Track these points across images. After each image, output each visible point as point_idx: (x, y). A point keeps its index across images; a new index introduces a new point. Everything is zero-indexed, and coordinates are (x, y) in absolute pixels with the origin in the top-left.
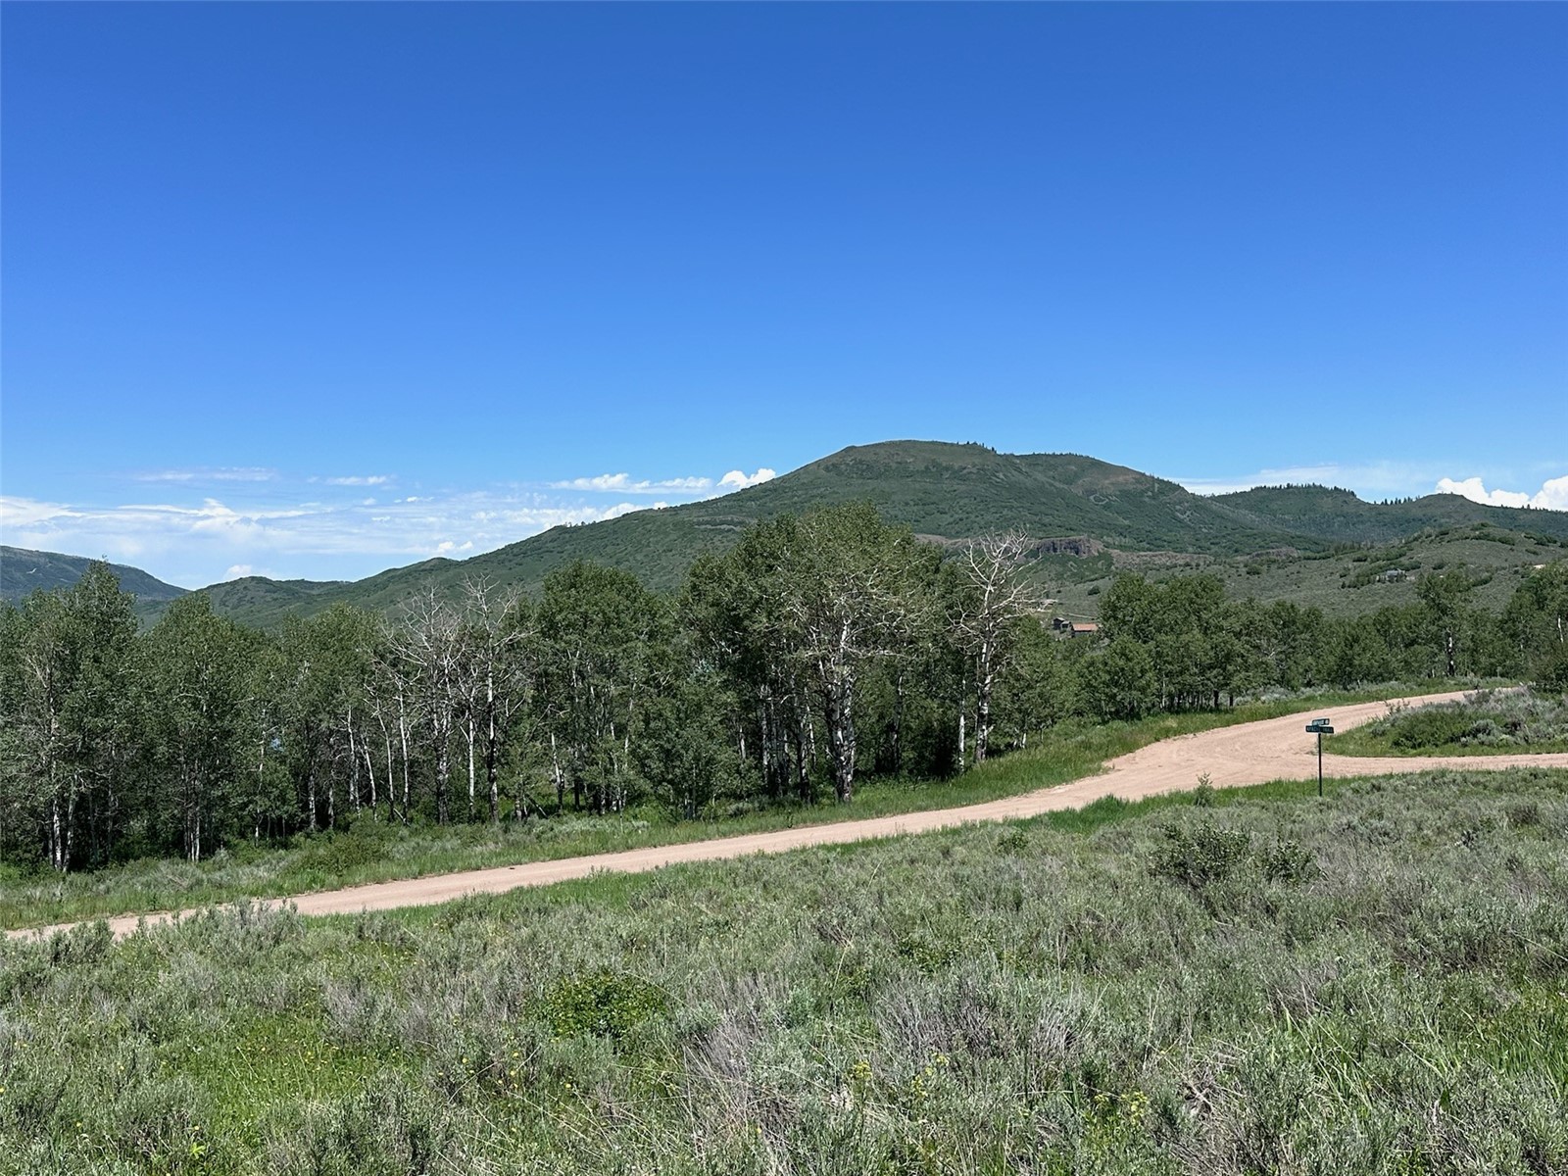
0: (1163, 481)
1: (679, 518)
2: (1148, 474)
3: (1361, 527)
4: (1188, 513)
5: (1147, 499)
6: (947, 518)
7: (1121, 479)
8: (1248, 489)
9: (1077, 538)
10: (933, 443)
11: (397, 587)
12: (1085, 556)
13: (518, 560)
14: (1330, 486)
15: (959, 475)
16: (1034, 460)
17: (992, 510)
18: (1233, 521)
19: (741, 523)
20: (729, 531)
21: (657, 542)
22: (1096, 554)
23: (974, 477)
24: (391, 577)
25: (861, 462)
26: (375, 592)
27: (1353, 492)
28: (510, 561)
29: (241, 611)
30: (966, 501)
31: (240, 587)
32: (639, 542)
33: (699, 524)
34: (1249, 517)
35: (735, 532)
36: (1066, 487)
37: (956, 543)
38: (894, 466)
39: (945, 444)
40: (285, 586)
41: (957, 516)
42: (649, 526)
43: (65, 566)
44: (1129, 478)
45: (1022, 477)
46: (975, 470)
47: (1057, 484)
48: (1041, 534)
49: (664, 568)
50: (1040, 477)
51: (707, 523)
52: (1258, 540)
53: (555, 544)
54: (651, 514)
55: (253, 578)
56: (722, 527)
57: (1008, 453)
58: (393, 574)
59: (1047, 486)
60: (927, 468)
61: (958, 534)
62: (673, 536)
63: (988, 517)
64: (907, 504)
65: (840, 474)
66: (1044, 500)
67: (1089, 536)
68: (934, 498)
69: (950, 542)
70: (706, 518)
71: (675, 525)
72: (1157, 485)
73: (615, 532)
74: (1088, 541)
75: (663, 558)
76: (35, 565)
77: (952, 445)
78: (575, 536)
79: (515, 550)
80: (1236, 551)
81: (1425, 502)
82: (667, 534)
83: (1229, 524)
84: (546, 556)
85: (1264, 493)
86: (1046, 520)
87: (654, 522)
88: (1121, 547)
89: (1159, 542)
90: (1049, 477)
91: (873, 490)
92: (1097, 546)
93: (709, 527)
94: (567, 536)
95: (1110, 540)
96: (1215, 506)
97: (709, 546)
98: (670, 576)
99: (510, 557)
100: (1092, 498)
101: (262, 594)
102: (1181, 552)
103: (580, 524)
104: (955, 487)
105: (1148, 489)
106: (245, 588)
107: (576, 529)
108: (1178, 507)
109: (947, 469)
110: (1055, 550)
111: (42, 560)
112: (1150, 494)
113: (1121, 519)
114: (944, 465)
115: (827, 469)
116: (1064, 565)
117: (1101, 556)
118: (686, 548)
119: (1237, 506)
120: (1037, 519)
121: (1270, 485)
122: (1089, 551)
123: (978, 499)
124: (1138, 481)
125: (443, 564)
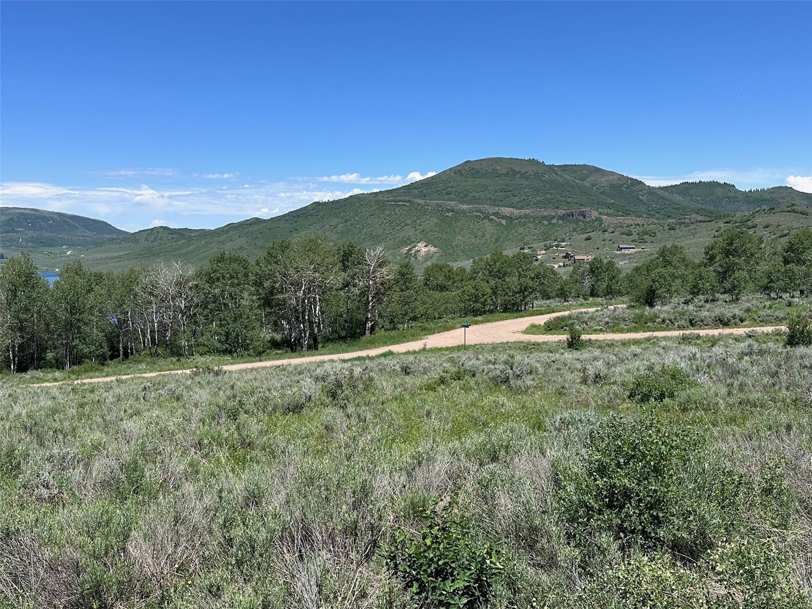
0: (633, 179)
1: (377, 198)
2: (625, 175)
3: (737, 204)
4: (646, 196)
5: (624, 189)
6: (517, 199)
7: (611, 178)
8: (678, 183)
9: (584, 210)
10: (511, 159)
11: (234, 233)
12: (588, 219)
13: (295, 219)
14: (722, 182)
15: (524, 176)
16: (565, 168)
17: (541, 195)
18: (670, 201)
19: (409, 201)
20: (403, 205)
21: (366, 211)
22: (594, 218)
23: (532, 177)
24: (231, 227)
25: (473, 169)
26: (223, 235)
27: (734, 186)
28: (291, 220)
29: (156, 243)
30: (527, 190)
31: (155, 231)
32: (357, 211)
33: (388, 201)
34: (678, 198)
35: (406, 206)
36: (581, 182)
37: (521, 212)
38: (490, 171)
39: (518, 159)
40: (178, 231)
41: (522, 198)
42: (362, 203)
43: (67, 219)
44: (615, 177)
45: (558, 177)
46: (533, 173)
47: (576, 181)
48: (565, 208)
49: (370, 224)
50: (568, 177)
51: (392, 201)
52: (681, 211)
53: (314, 211)
54: (363, 196)
55: (161, 227)
56: (400, 203)
57: (551, 164)
58: (232, 225)
59: (571, 182)
60: (507, 172)
61: (522, 208)
62: (374, 208)
63: (539, 198)
64: (496, 191)
65: (462, 175)
66: (569, 189)
67: (591, 209)
68: (511, 188)
69: (518, 211)
70: (391, 199)
71: (375, 202)
72: (629, 181)
73: (346, 205)
74: (590, 211)
75: (369, 219)
76: (52, 219)
77: (521, 160)
78: (324, 207)
79: (294, 214)
80: (668, 217)
81: (771, 190)
82: (371, 207)
83: (667, 203)
84: (309, 217)
85: (687, 185)
86: (569, 200)
87: (364, 200)
88: (608, 215)
89: (628, 212)
90: (572, 177)
91: (479, 184)
92: (595, 214)
93: (393, 203)
94: (320, 207)
95: (602, 211)
96: (660, 192)
97: (393, 213)
99: (291, 218)
100: (594, 188)
101: (166, 235)
102: (639, 217)
103: (327, 201)
104: (522, 183)
105: (625, 183)
106: (158, 232)
107: (325, 203)
108: (640, 193)
109: (518, 173)
110: (573, 216)
111: (55, 216)
112: (626, 186)
113: (609, 199)
114: (517, 170)
115: (455, 173)
116: (577, 224)
117: (597, 219)
118: (381, 214)
119: (672, 192)
120: (564, 199)
121: (690, 181)
122: (591, 216)
123: (534, 189)
124: (619, 179)
125: (257, 221)
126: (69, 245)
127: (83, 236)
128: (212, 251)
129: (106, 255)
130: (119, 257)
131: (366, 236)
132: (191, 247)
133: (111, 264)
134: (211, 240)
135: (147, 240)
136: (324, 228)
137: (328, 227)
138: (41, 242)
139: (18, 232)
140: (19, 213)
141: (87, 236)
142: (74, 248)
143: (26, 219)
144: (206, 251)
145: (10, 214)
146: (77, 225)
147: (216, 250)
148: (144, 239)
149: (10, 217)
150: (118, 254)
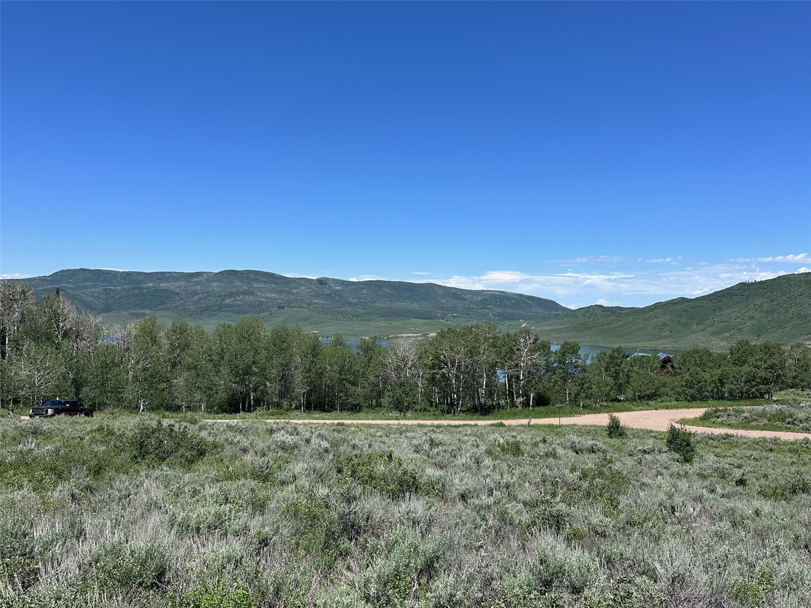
1: (808, 278)
11: (659, 311)
13: (719, 299)
21: (795, 291)
24: (658, 305)
26: (649, 313)
28: (715, 299)
29: (590, 320)
31: (591, 309)
32: (784, 291)
40: (610, 309)
42: (792, 282)
43: (525, 299)
49: (798, 304)
53: (740, 291)
54: (793, 276)
55: (597, 305)
58: (660, 304)
62: (805, 288)
71: (806, 282)
73: (772, 285)
75: (798, 299)
76: (514, 298)
78: (750, 287)
79: (719, 294)
82: (800, 287)
84: (734, 297)
87: (794, 280)
94: (746, 287)
98: (801, 308)
99: (716, 297)
101: (600, 312)
103: (754, 282)
106: (593, 310)
107: (752, 284)
111: (516, 297)
125: (683, 300)
126: (524, 319)
127: (536, 312)
128: (637, 326)
129: (550, 328)
130: (560, 329)
131: (794, 316)
132: (620, 323)
133: (553, 335)
134: (638, 317)
135: (584, 316)
136: (748, 307)
137: (752, 306)
138: (505, 317)
139: (489, 308)
140: (491, 295)
141: (540, 312)
142: (528, 321)
143: (495, 299)
144: (633, 326)
145: (485, 295)
146: (532, 304)
147: (642, 325)
148: (581, 316)
149: (485, 297)
150: (560, 327)
